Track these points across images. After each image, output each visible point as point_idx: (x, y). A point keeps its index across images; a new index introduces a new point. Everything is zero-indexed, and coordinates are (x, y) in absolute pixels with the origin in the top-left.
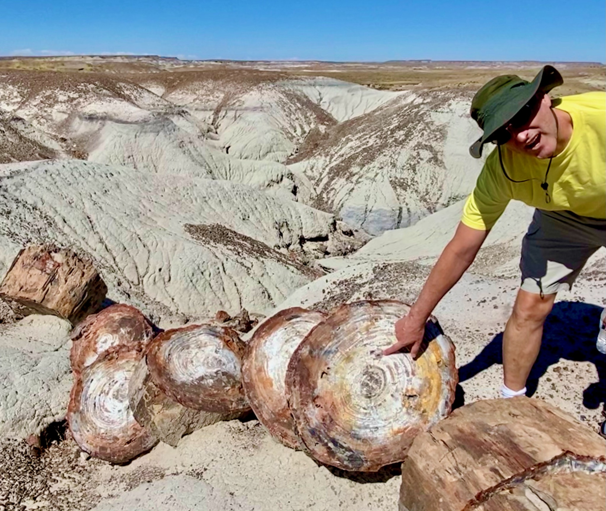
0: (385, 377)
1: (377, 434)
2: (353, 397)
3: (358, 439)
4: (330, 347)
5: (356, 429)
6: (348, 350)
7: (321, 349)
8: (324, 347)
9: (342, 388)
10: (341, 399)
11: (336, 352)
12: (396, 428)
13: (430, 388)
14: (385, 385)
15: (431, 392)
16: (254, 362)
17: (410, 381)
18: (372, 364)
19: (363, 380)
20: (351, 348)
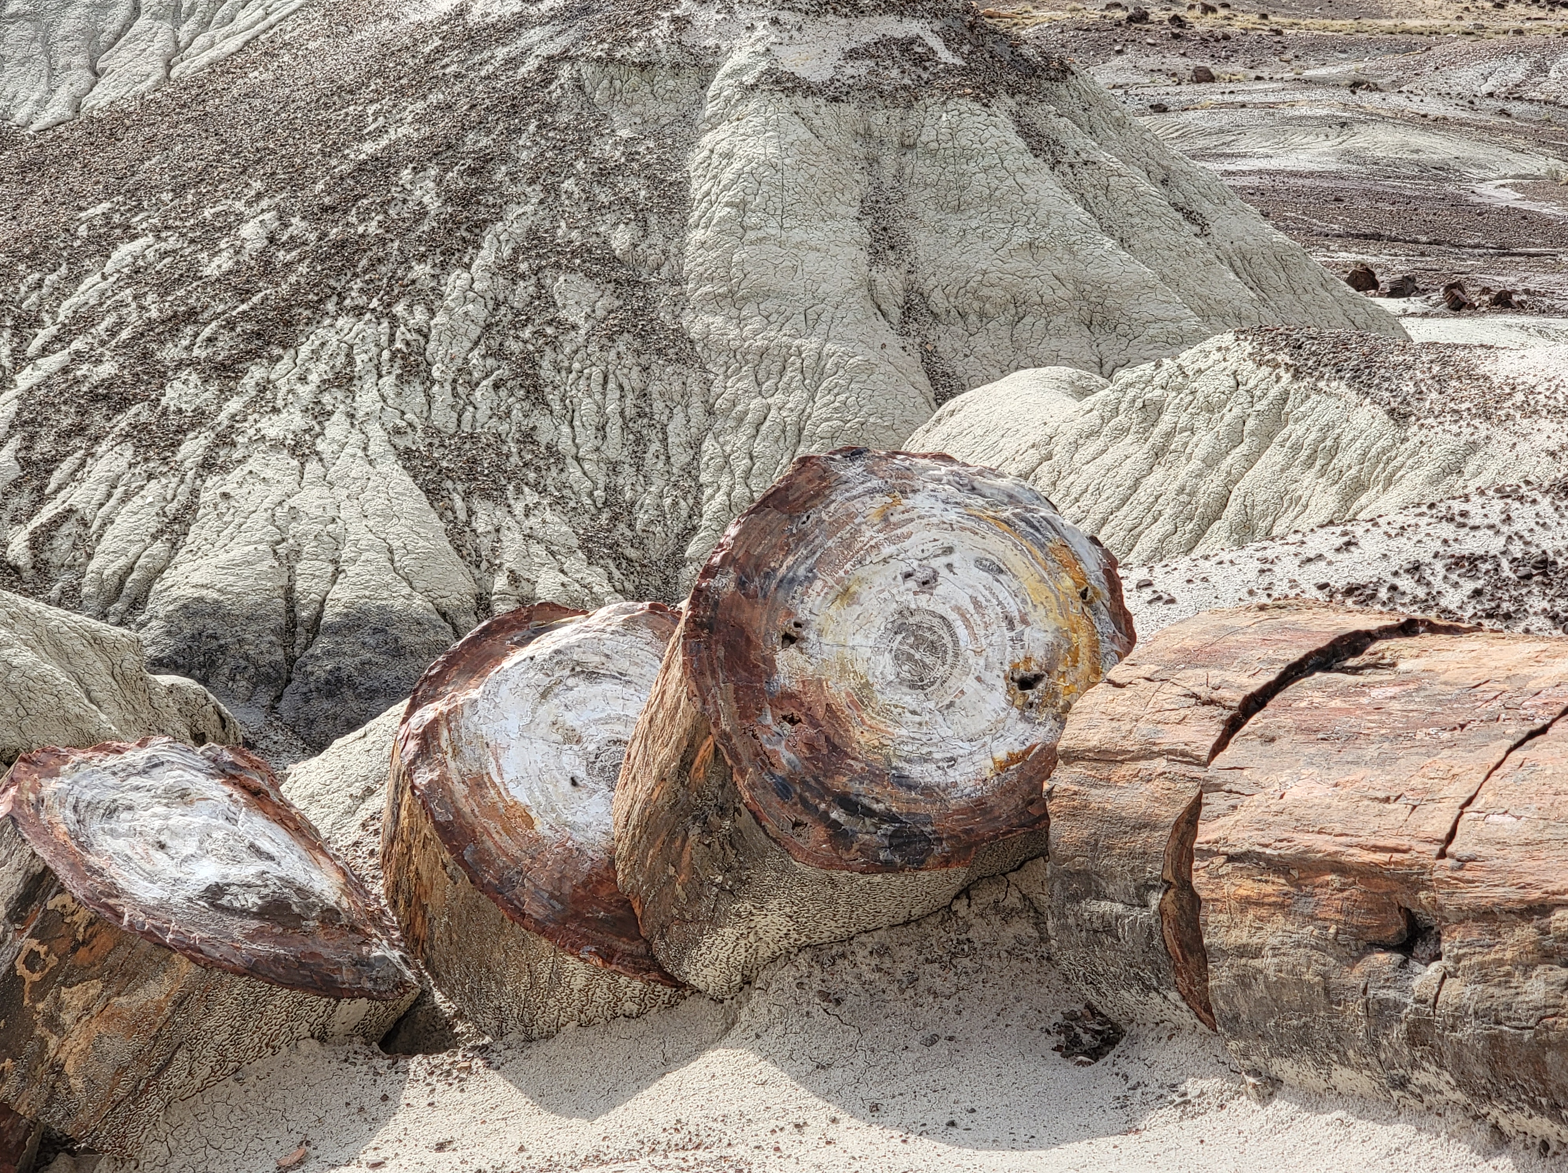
0: (953, 635)
1: (953, 775)
2: (877, 687)
3: (910, 788)
4: (789, 568)
5: (901, 764)
6: (841, 573)
7: (767, 575)
8: (774, 570)
9: (843, 670)
10: (848, 695)
11: (810, 580)
12: (1001, 755)
13: (1074, 653)
14: (956, 655)
15: (1075, 661)
16: (452, 764)
17: (1018, 640)
18: (913, 606)
19: (895, 645)
20: (848, 566)
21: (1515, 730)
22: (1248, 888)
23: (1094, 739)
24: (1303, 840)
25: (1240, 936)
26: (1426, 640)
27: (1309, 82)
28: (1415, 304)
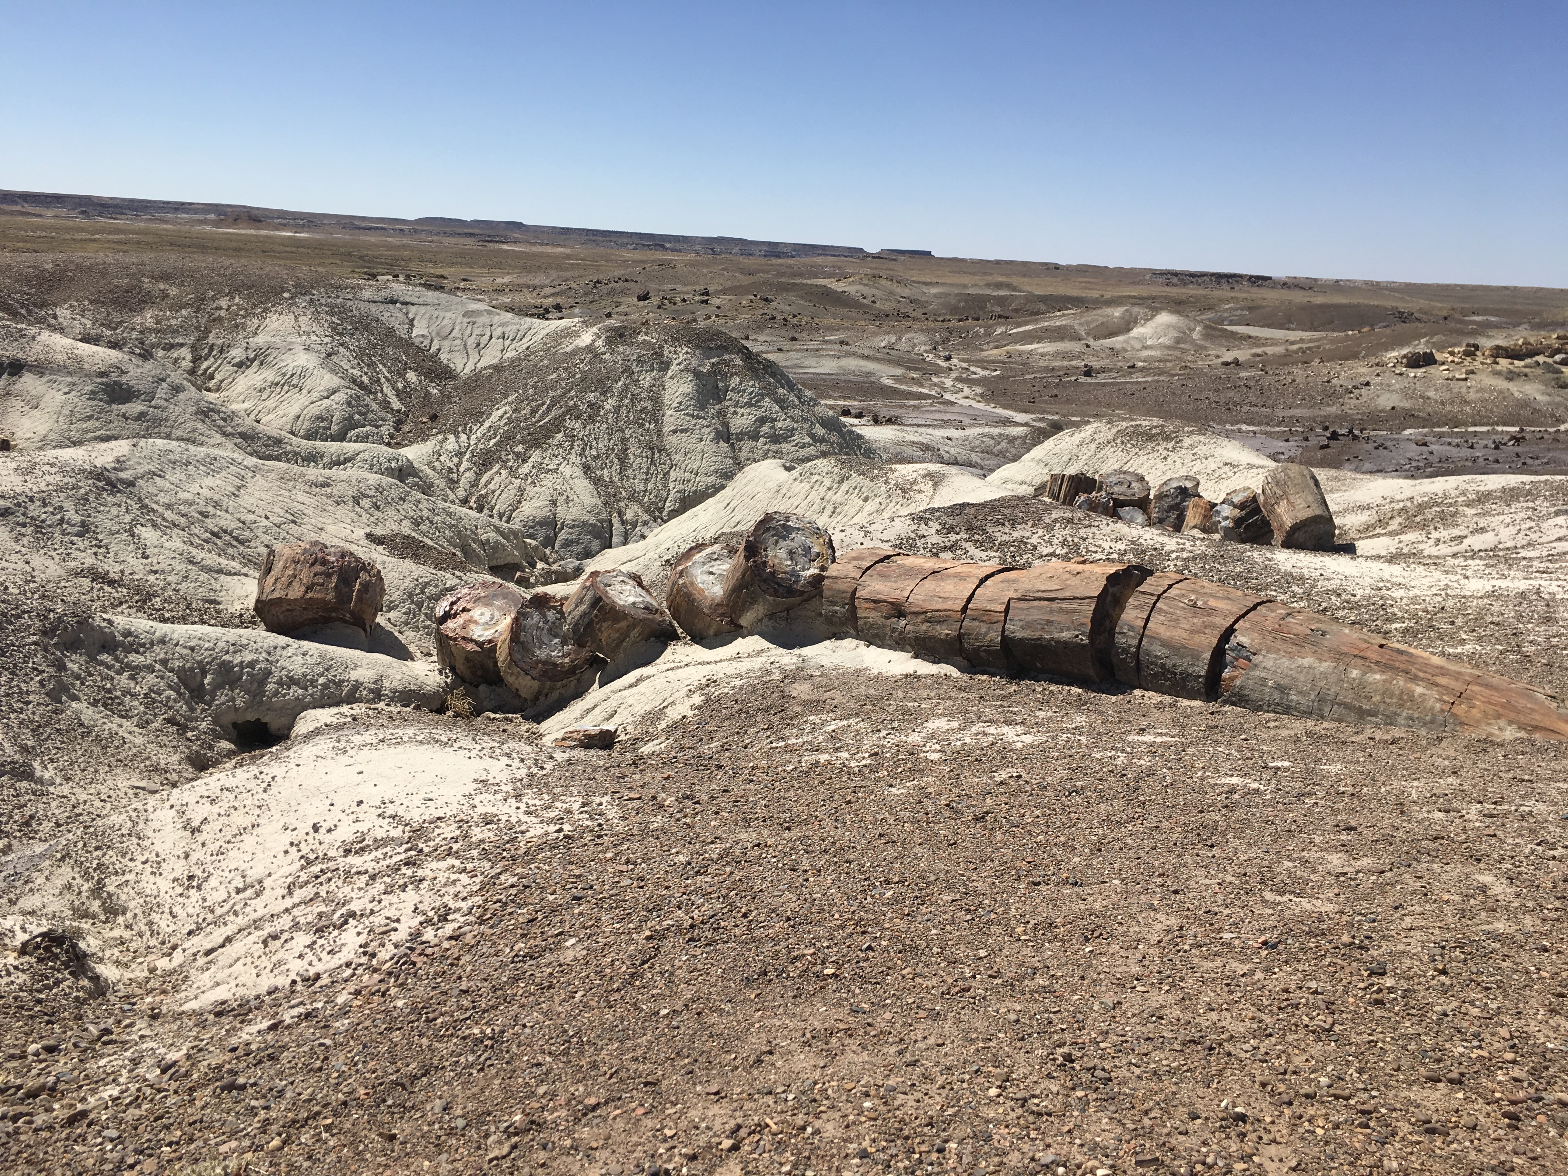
2: (783, 561)
5: (789, 576)
9: (776, 557)
10: (777, 562)
21: (921, 577)
22: (867, 605)
23: (834, 574)
24: (879, 596)
25: (865, 615)
26: (901, 557)
27: (826, 342)
28: (863, 421)
